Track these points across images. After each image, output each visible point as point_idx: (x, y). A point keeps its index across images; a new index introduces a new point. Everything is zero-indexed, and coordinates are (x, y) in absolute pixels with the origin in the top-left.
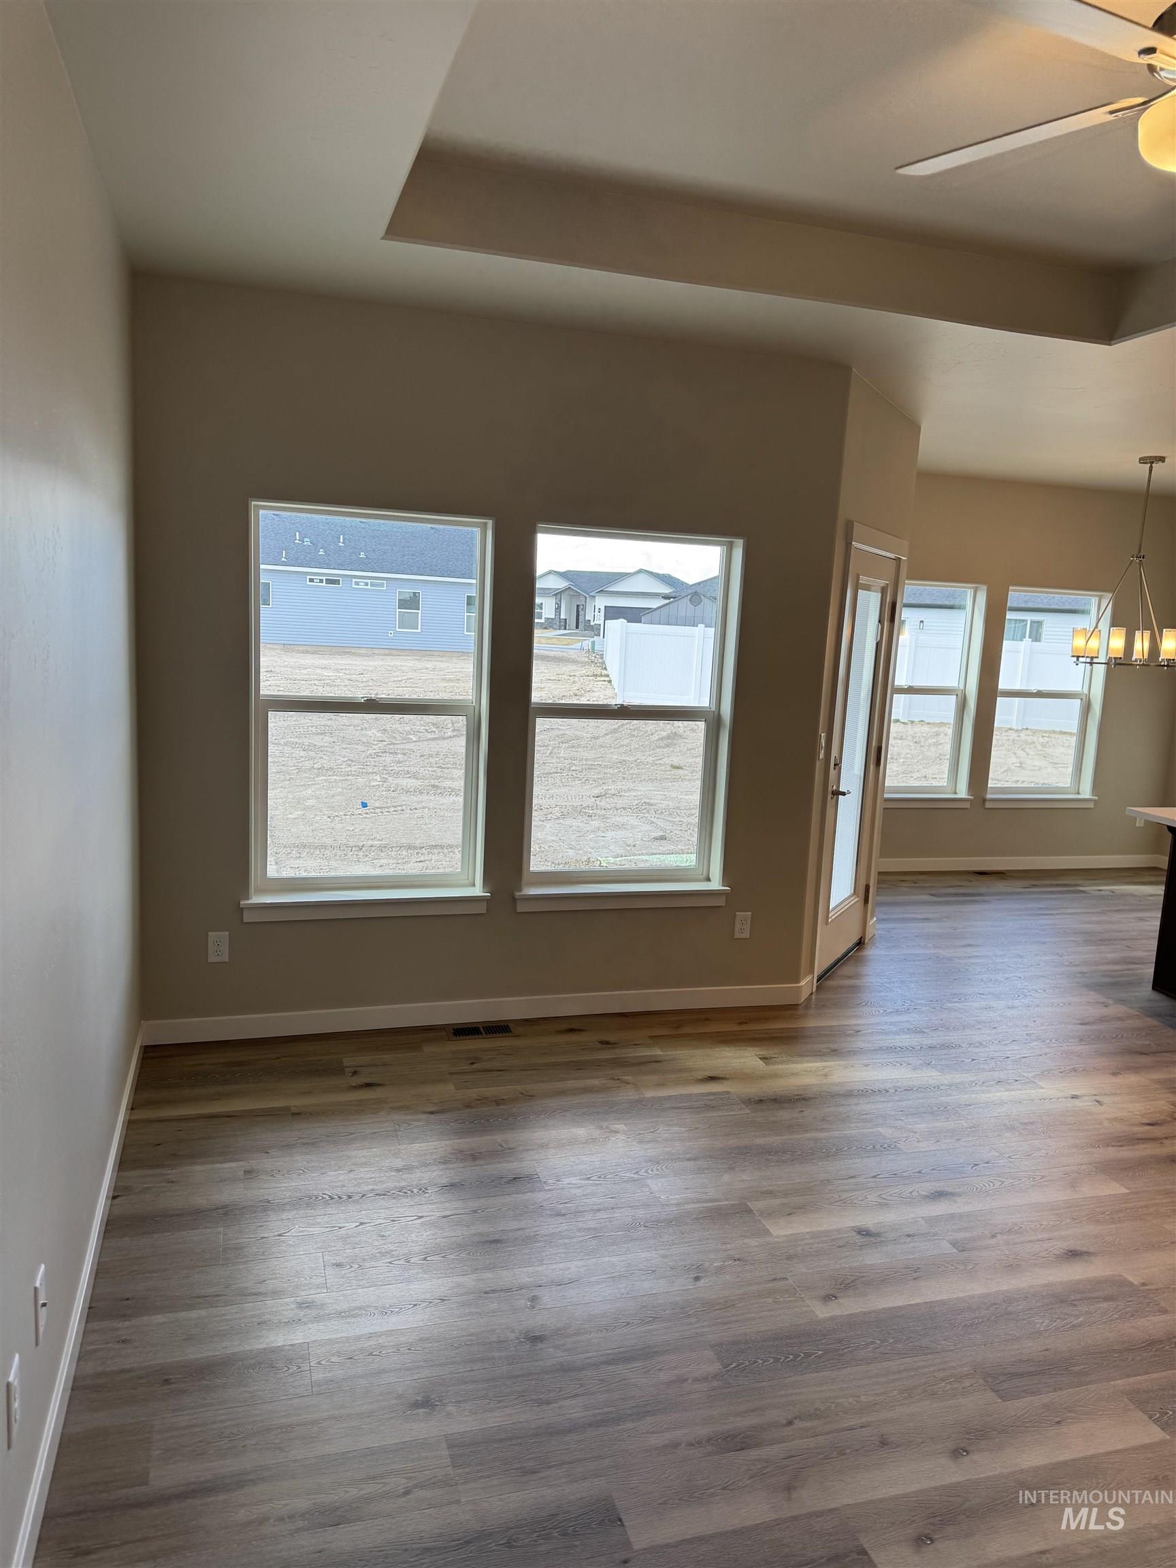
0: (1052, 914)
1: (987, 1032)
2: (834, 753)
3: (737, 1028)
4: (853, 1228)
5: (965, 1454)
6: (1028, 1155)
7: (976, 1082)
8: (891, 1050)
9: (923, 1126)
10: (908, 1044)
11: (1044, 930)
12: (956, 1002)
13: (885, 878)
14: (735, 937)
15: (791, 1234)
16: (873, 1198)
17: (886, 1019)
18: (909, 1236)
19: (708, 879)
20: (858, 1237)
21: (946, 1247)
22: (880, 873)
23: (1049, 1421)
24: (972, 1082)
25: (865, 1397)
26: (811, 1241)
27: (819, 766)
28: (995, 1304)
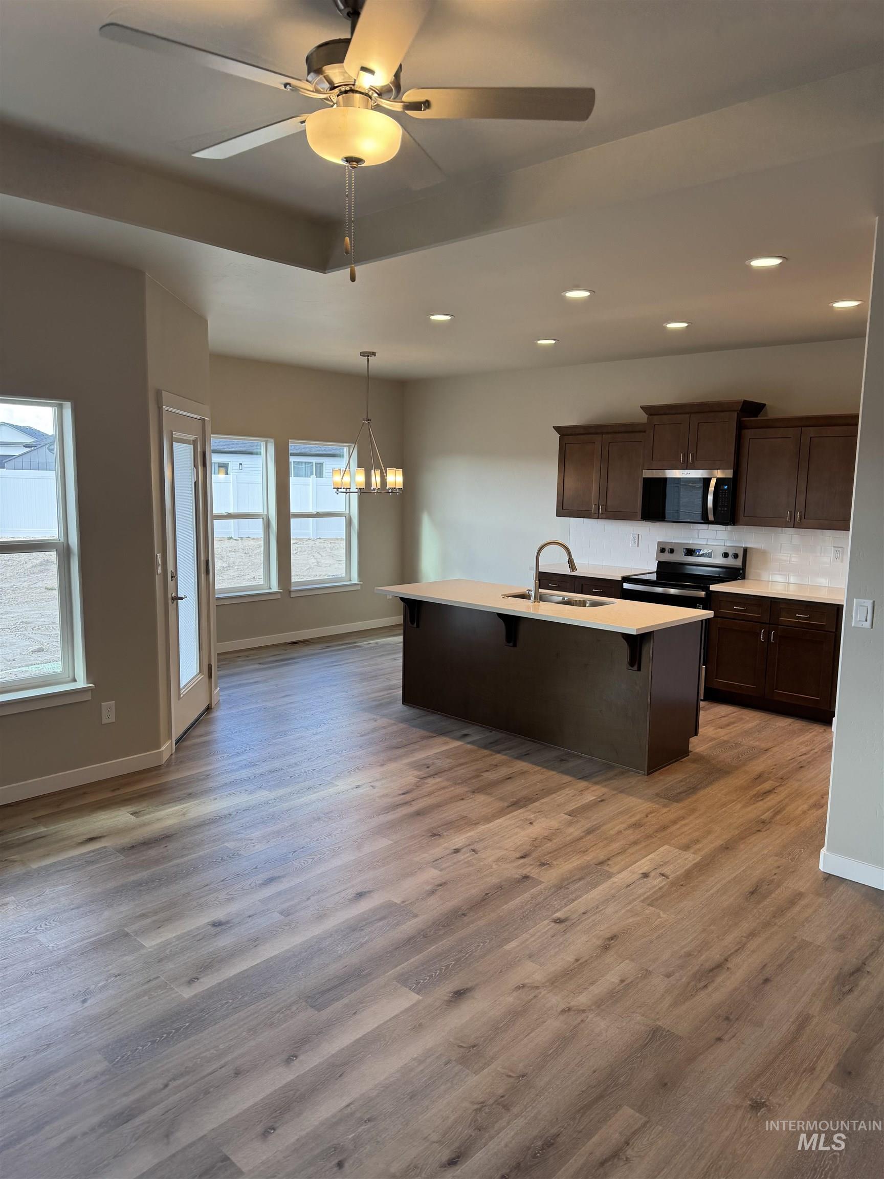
0: (340, 665)
1: (300, 755)
2: (170, 568)
3: (110, 795)
4: (208, 924)
5: (295, 1059)
6: (330, 835)
7: (294, 792)
8: (233, 783)
9: (258, 833)
10: (245, 776)
11: (335, 676)
12: (278, 738)
13: (222, 657)
14: (103, 723)
15: (161, 942)
16: (222, 896)
17: (231, 761)
18: (250, 916)
19: (75, 680)
20: (212, 929)
21: (277, 917)
22: (218, 654)
23: (349, 1014)
24: (291, 793)
25: (223, 1045)
26: (177, 943)
27: (158, 580)
28: (311, 946)
